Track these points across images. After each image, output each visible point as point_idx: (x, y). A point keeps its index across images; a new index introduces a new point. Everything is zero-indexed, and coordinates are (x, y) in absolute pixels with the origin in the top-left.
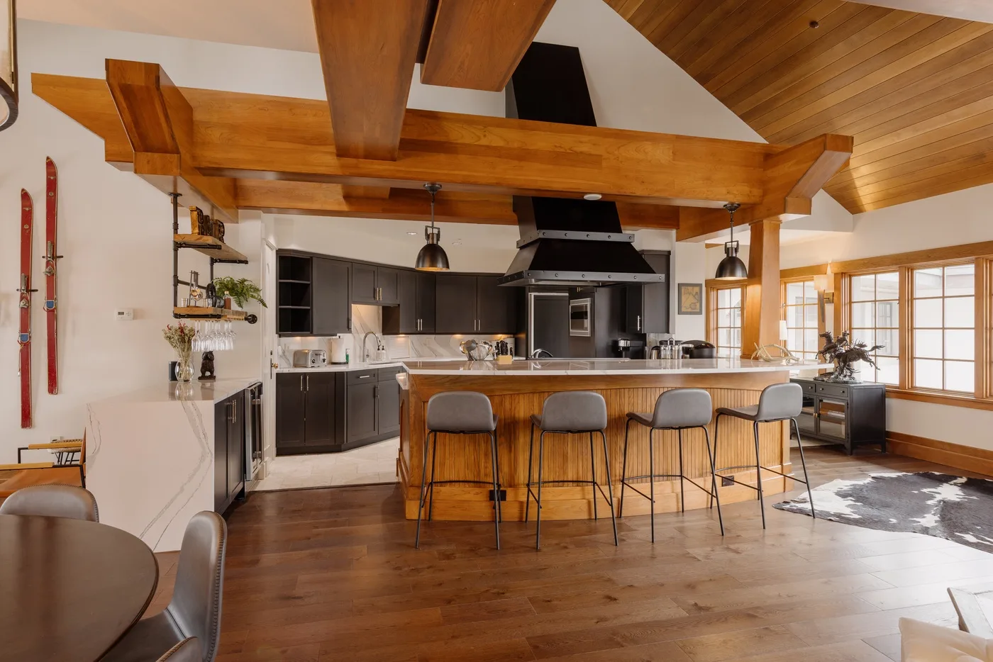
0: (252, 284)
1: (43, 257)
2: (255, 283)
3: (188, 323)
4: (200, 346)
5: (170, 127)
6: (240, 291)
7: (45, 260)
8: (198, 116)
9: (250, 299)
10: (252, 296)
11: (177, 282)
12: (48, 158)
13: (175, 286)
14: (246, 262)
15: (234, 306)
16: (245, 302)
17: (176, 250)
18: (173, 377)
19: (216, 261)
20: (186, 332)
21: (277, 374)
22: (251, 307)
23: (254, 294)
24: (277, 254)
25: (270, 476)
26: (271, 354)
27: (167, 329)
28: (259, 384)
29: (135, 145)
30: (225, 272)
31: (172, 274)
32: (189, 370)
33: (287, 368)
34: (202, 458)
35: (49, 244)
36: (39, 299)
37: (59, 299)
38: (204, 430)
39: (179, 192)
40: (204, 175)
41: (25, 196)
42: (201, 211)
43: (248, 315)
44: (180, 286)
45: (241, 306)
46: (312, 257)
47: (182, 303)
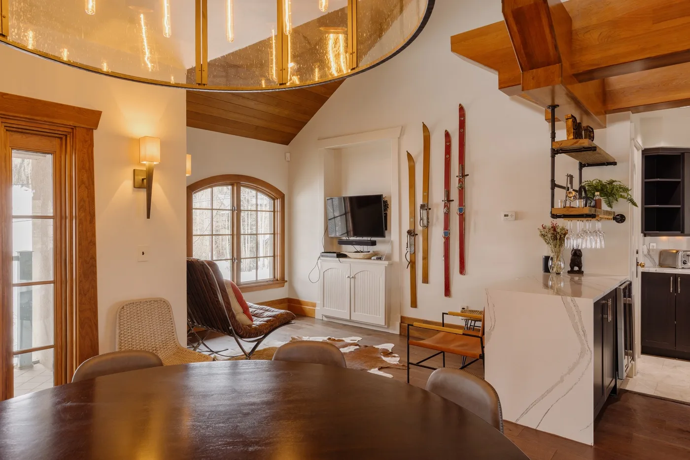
0: (621, 184)
1: (457, 176)
2: (624, 183)
3: (561, 223)
4: (572, 243)
5: (553, 37)
6: (609, 191)
7: (458, 178)
8: (577, 24)
9: (620, 199)
10: (621, 196)
11: (554, 185)
12: (460, 105)
13: (553, 189)
14: (615, 164)
15: (605, 207)
16: (615, 202)
17: (553, 157)
18: (547, 269)
19: (585, 166)
20: (558, 230)
21: (642, 272)
22: (620, 207)
23: (623, 194)
24: (643, 154)
25: (638, 376)
26: (637, 253)
27: (541, 228)
28: (628, 282)
29: (523, 65)
30: (592, 175)
31: (550, 179)
32: (560, 265)
33: (653, 268)
34: (582, 354)
35: (460, 167)
36: (455, 206)
37: (466, 206)
38: (583, 327)
39: (556, 103)
40: (580, 82)
41: (447, 135)
42: (575, 118)
43: (616, 215)
44: (556, 189)
45: (610, 206)
46: (683, 154)
47: (559, 204)
